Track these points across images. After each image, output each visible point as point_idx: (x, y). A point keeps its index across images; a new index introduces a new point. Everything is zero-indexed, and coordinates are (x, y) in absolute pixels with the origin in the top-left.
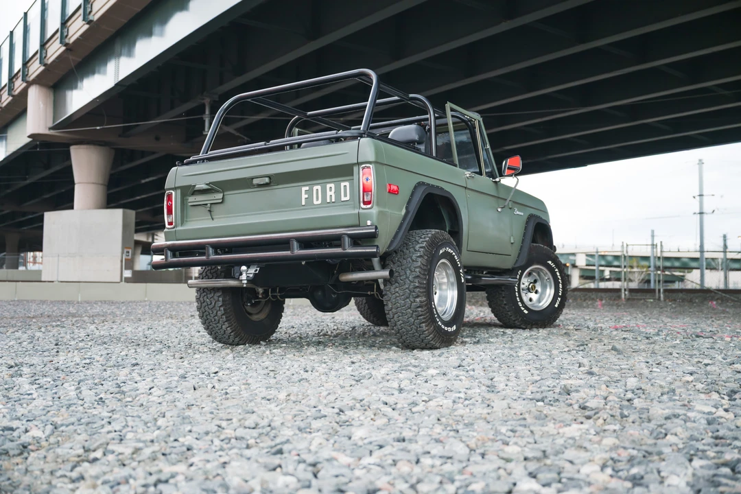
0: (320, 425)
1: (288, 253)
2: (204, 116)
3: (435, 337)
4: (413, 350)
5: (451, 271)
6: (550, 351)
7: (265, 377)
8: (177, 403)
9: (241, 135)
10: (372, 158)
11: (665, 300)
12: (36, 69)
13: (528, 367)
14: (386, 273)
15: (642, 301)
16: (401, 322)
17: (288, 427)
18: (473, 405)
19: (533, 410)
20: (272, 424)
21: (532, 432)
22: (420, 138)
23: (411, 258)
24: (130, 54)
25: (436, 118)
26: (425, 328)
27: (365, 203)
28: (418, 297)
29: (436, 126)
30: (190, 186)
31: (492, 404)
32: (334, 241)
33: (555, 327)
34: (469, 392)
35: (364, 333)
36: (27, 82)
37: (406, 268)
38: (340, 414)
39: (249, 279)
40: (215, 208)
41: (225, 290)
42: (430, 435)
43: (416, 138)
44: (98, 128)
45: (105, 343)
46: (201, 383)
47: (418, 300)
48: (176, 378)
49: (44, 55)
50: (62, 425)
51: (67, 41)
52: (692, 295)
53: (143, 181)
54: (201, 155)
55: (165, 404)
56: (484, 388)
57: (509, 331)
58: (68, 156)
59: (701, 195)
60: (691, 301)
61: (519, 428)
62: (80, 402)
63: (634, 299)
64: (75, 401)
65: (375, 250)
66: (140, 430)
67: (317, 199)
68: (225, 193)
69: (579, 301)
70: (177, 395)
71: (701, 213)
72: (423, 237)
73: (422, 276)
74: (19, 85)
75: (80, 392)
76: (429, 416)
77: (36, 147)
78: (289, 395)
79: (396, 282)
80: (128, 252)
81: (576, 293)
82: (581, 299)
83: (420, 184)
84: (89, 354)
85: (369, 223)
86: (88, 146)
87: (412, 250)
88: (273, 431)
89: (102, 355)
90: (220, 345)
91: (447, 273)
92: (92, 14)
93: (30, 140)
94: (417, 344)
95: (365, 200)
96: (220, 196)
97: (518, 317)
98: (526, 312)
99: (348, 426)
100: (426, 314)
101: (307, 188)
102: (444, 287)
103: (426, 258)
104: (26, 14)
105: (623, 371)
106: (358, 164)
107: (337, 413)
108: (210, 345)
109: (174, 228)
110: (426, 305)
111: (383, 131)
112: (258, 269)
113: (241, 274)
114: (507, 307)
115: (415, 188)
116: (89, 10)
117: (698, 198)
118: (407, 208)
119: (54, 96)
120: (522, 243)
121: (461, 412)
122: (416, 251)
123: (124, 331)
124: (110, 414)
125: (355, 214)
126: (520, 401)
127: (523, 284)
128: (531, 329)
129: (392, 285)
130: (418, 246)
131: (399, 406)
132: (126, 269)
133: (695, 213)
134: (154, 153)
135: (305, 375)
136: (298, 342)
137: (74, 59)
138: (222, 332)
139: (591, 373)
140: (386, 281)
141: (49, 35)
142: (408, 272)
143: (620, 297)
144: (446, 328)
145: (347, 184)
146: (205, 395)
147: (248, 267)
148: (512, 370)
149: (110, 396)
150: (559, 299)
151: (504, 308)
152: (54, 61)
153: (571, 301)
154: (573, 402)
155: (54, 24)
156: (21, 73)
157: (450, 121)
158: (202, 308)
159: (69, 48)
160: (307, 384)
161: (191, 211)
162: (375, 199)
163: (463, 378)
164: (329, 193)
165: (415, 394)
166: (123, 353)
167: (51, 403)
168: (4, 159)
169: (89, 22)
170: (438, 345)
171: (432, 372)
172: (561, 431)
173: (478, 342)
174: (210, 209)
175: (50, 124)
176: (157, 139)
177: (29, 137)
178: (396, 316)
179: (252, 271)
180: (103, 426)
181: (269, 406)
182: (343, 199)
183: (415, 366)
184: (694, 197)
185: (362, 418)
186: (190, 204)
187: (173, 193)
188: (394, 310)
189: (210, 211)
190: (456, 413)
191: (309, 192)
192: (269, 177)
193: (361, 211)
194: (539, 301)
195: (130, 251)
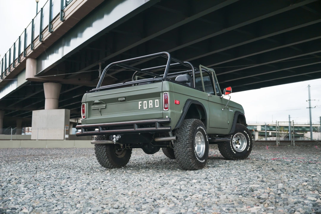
0: (146, 207)
1: (133, 130)
2: (99, 70)
3: (196, 165)
4: (187, 170)
5: (202, 137)
6: (245, 171)
7: (123, 184)
8: (85, 197)
9: (114, 78)
10: (168, 89)
11: (295, 146)
12: (29, 51)
13: (236, 179)
14: (174, 138)
15: (286, 146)
16: (181, 158)
17: (132, 208)
18: (211, 197)
19: (237, 199)
20: (125, 207)
21: (236, 210)
22: (188, 80)
23: (185, 131)
24: (68, 45)
25: (195, 71)
26: (191, 161)
27: (165, 108)
28: (188, 148)
29: (195, 74)
30: (92, 101)
31: (220, 196)
32: (152, 124)
33: (247, 159)
34: (210, 191)
35: (166, 163)
36: (26, 57)
37: (183, 136)
38: (154, 202)
39: (116, 140)
40: (103, 111)
41: (107, 145)
42: (193, 212)
43: (187, 80)
44: (55, 75)
45: (56, 168)
46: (96, 187)
47: (188, 149)
48: (85, 184)
49: (33, 46)
50: (36, 207)
51: (42, 40)
52: (307, 143)
53: (74, 97)
54: (97, 88)
55: (80, 197)
56: (216, 189)
57: (228, 161)
58: (42, 87)
59: (310, 100)
60: (306, 146)
61: (231, 208)
62: (45, 196)
63: (282, 145)
64: (42, 195)
65: (170, 128)
66: (69, 210)
67: (145, 107)
68: (107, 104)
69: (258, 146)
70: (86, 193)
71: (310, 108)
72: (190, 122)
73: (190, 139)
74: (23, 58)
75: (45, 191)
76: (192, 202)
77: (29, 84)
78: (133, 192)
79: (179, 141)
80: (67, 127)
81: (257, 143)
82: (259, 145)
83: (188, 100)
84: (50, 173)
85: (167, 117)
86: (51, 83)
87: (185, 128)
88: (126, 210)
89: (55, 174)
90: (105, 168)
91: (200, 138)
92: (53, 29)
93: (27, 81)
94: (188, 168)
95: (165, 107)
96: (105, 105)
97: (232, 155)
98: (235, 153)
99: (157, 207)
100: (192, 155)
101: (141, 102)
102: (200, 143)
103: (191, 131)
104: (26, 29)
105: (277, 180)
106: (162, 92)
107: (153, 201)
108: (100, 169)
109: (85, 119)
110: (191, 151)
111: (173, 76)
112: (120, 136)
113: (113, 139)
114: (226, 151)
115: (187, 101)
116: (51, 27)
117: (308, 101)
118: (183, 110)
119: (37, 63)
120: (233, 123)
121: (206, 200)
122: (187, 128)
123: (64, 162)
124: (57, 202)
125: (161, 113)
126: (232, 195)
127: (234, 141)
128: (237, 160)
129: (177, 143)
130: (188, 126)
131: (180, 198)
132: (66, 134)
133: (307, 108)
134: (78, 85)
135: (140, 183)
136: (138, 167)
137: (45, 47)
138: (106, 163)
139: (263, 181)
140: (174, 141)
141: (35, 37)
142: (184, 137)
143: (276, 144)
144: (200, 161)
145: (158, 100)
146: (97, 193)
147: (116, 136)
148: (229, 180)
149: (57, 193)
150: (249, 147)
151: (225, 151)
152: (37, 48)
153: (255, 146)
154: (255, 195)
155: (37, 33)
156: (23, 54)
157: (201, 72)
158: (97, 153)
159: (43, 43)
160: (141, 187)
161: (92, 112)
162: (170, 107)
163: (208, 184)
164: (150, 104)
165: (187, 192)
166: (64, 173)
167: (32, 196)
168: (16, 89)
169: (52, 32)
170: (197, 168)
171: (194, 181)
172: (249, 209)
173: (214, 167)
174: (101, 111)
175: (35, 74)
176: (79, 79)
177: (26, 79)
178: (179, 156)
179: (118, 137)
180: (53, 208)
181: (124, 198)
182: (156, 106)
183: (187, 178)
184: (307, 101)
185: (163, 203)
186: (92, 109)
187: (85, 104)
188: (178, 154)
189: (100, 112)
190: (204, 201)
191: (142, 104)
192: (125, 97)
193: (164, 112)
194: (241, 148)
195: (68, 127)
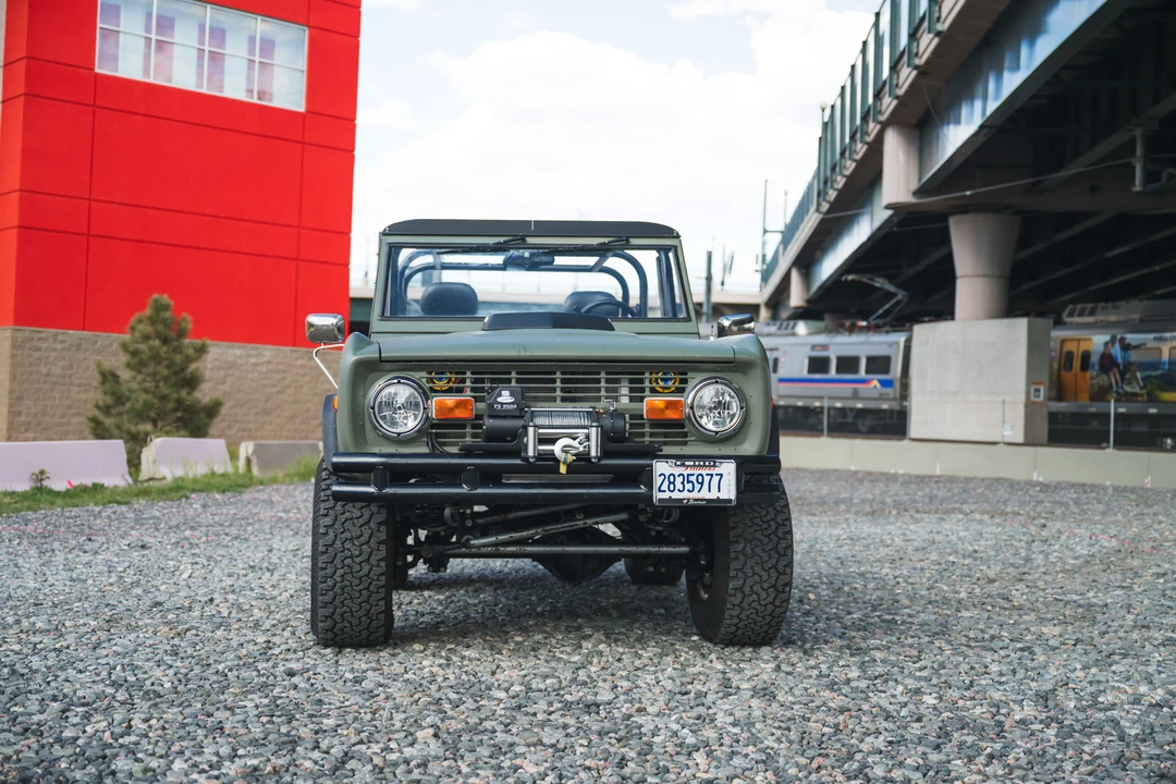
2: (1133, 161)
12: (888, 104)
36: (880, 123)
49: (895, 83)
51: (917, 62)
74: (873, 128)
80: (1038, 390)
86: (974, 216)
92: (941, 20)
93: (890, 212)
104: (877, 16)
116: (937, 14)
119: (921, 139)
141: (899, 50)
152: (907, 92)
156: (873, 109)
159: (922, 72)
168: (870, 239)
169: (939, 34)
175: (914, 186)
176: (1094, 190)
177: (889, 208)
195: (1042, 389)
